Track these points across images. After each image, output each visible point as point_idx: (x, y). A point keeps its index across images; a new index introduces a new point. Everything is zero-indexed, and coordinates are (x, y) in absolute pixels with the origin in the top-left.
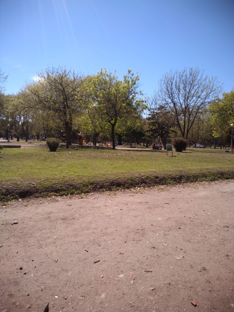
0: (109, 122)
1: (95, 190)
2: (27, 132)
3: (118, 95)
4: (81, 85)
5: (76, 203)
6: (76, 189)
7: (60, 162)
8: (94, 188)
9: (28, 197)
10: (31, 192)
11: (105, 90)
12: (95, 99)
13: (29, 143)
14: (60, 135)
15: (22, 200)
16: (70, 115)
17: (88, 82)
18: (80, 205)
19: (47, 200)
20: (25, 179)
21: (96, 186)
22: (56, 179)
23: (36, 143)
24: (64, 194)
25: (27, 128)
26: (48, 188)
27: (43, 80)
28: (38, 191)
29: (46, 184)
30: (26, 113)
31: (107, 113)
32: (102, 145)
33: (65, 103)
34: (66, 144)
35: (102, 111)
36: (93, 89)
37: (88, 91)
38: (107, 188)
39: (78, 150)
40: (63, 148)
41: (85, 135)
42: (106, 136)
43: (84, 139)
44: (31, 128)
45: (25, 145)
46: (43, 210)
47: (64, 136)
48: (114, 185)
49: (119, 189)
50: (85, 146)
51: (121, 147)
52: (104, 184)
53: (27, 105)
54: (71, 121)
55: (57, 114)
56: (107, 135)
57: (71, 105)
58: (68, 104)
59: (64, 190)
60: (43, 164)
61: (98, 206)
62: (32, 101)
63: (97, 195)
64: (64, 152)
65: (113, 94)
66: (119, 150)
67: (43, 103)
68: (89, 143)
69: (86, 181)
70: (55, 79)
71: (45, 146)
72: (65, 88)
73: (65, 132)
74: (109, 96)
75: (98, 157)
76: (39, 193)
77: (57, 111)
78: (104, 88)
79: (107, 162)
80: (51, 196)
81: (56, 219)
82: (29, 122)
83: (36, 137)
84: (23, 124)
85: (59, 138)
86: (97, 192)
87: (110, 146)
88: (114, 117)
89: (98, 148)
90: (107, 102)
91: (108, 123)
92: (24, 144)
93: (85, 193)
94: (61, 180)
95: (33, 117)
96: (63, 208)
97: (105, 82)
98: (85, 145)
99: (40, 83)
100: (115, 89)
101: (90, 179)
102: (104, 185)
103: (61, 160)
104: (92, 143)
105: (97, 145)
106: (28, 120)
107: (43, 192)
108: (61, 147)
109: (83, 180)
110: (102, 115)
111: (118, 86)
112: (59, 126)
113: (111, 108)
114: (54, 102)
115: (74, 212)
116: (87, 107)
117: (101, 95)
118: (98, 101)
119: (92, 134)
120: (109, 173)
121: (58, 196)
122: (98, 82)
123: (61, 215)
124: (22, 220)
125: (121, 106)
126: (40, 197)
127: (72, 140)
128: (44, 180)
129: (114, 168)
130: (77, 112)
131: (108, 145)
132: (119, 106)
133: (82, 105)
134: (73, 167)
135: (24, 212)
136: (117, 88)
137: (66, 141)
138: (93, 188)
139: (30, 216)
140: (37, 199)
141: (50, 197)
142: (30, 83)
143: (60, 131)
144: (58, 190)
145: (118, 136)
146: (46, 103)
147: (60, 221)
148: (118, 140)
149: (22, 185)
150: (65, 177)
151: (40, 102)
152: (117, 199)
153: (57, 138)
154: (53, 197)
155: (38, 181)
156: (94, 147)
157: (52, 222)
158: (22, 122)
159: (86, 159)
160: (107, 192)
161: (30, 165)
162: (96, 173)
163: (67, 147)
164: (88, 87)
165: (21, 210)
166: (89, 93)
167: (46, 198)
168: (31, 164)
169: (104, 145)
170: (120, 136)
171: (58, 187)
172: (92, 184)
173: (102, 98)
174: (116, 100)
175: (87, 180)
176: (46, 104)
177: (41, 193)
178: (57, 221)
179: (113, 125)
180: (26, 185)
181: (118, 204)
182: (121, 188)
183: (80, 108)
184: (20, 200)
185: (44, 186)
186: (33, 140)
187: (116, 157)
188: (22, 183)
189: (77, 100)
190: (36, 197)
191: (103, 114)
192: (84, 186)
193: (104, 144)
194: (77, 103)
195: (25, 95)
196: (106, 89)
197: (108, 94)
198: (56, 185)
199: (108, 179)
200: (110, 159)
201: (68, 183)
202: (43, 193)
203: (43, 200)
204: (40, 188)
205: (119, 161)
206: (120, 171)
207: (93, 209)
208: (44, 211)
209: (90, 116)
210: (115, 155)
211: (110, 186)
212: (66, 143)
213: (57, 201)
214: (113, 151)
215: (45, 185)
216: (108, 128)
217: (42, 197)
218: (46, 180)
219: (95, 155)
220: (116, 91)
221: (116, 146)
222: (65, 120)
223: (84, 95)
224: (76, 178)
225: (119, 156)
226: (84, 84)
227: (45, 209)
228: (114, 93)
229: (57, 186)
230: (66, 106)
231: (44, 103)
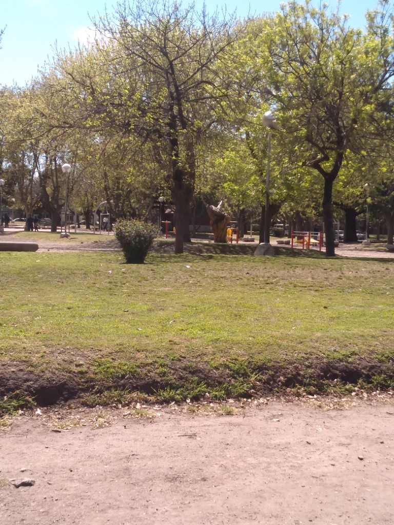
0: (316, 165)
1: (271, 390)
2: (57, 203)
3: (349, 78)
4: (227, 48)
5: (210, 428)
6: (208, 385)
7: (158, 295)
8: (267, 382)
9: (62, 402)
10: (73, 389)
11: (303, 63)
12: (269, 93)
13: (62, 237)
14: (154, 212)
15: (44, 413)
16: (190, 147)
17: (250, 39)
18: (222, 436)
19: (118, 415)
20: (53, 346)
21: (273, 376)
22: (147, 351)
23: (83, 238)
24: (172, 399)
25: (57, 188)
26: (123, 377)
27: (107, 40)
28: (93, 387)
29: (116, 364)
30: (55, 144)
31: (309, 138)
32: (288, 243)
33: (176, 109)
34: (173, 240)
35: (291, 130)
36: (266, 62)
37: (247, 70)
38: (310, 385)
39: (211, 260)
40: (165, 252)
41: (234, 212)
42: (304, 213)
43: (229, 224)
44: (68, 188)
45: (51, 244)
46: (109, 446)
47: (169, 214)
48: (334, 376)
49: (350, 391)
50: (234, 246)
51: (356, 249)
52: (302, 373)
53: (58, 120)
54: (192, 165)
55: (148, 145)
56: (308, 211)
57: (194, 117)
58: (185, 113)
59: (173, 387)
60: (108, 302)
61: (283, 441)
62: (73, 107)
63: (277, 406)
64: (168, 265)
65: (330, 75)
66: (347, 258)
67: (105, 111)
68: (245, 236)
69: (240, 359)
70: (144, 36)
71: (109, 245)
72: (176, 62)
73: (171, 203)
74: (316, 80)
75: (277, 283)
76: (96, 393)
77: (148, 135)
78: (301, 56)
79: (309, 298)
80: (133, 403)
81: (150, 476)
82: (62, 171)
83: (81, 217)
84: (44, 177)
85: (154, 221)
86: (278, 397)
87: (315, 245)
88: (332, 149)
89: (277, 252)
90: (311, 100)
91: (311, 170)
92: (47, 239)
93: (238, 397)
94: (162, 354)
95: (75, 155)
96: (170, 441)
97: (305, 36)
98: (234, 242)
99: (99, 50)
100: (338, 56)
101: (253, 351)
102: (299, 375)
103: (162, 289)
104: (257, 237)
105: (274, 242)
106: (60, 165)
107: (109, 388)
108: (157, 251)
109: (233, 357)
110: (293, 143)
111: (349, 48)
112: (152, 182)
113: (324, 122)
114: (139, 109)
115: (203, 459)
116: (243, 120)
117: (291, 79)
118: (280, 99)
119: (256, 208)
120: (319, 334)
121: (154, 404)
122: (282, 36)
123: (164, 465)
124: (44, 475)
125: (359, 111)
126: (99, 404)
127: (191, 227)
128: (111, 353)
129: (332, 319)
130: (210, 138)
131: (309, 244)
132: (351, 115)
133: (226, 114)
134: (197, 313)
135: (51, 451)
136: (343, 55)
137: (174, 231)
138: (264, 383)
139: (70, 462)
140: (88, 410)
141: (128, 405)
142: (68, 51)
143: (157, 197)
144: (155, 384)
145: (343, 213)
146: (115, 111)
147: (161, 485)
148: (343, 226)
149: (45, 365)
150: (175, 344)
151: (99, 108)
152: (344, 423)
153: (146, 221)
154: (138, 406)
155: (93, 355)
156: (263, 251)
157: (136, 488)
158: (42, 170)
159: (239, 289)
160: (313, 400)
161: (67, 303)
162: (274, 334)
163: (179, 250)
164: (247, 54)
165: (42, 443)
166: (249, 73)
167: (118, 408)
168: (69, 302)
169: (295, 244)
170: (350, 213)
171: (152, 374)
172: (261, 369)
173: (296, 89)
174: (341, 94)
175: (243, 355)
176: (116, 115)
177: (100, 392)
178: (150, 483)
179: (330, 177)
180: (57, 366)
181: (348, 441)
182: (361, 388)
183: (222, 125)
184: (39, 412)
185: (112, 370)
186: (73, 228)
187: (340, 282)
188: (46, 359)
189: (212, 97)
190: (85, 404)
191: (297, 140)
192: (236, 374)
193: (295, 240)
194: (212, 108)
195: (51, 86)
196: (308, 60)
197: (315, 73)
198: (148, 368)
199: (314, 356)
200: (318, 288)
201: (185, 363)
202: (106, 393)
203: (108, 414)
204: (99, 376)
205: (349, 297)
206: (356, 331)
207: (267, 451)
208: (112, 450)
209: (252, 150)
210: (336, 275)
211: (322, 378)
212: (173, 235)
213: (151, 420)
214: (327, 262)
215: (114, 367)
216: (312, 184)
217: (105, 405)
218: (117, 352)
219: (268, 275)
220: (341, 63)
221: (337, 246)
222: (175, 163)
223: (235, 83)
224: (210, 349)
225: (349, 279)
226: (236, 45)
227: (114, 442)
228: (335, 72)
229: (149, 371)
230: (178, 120)
231: (110, 112)
